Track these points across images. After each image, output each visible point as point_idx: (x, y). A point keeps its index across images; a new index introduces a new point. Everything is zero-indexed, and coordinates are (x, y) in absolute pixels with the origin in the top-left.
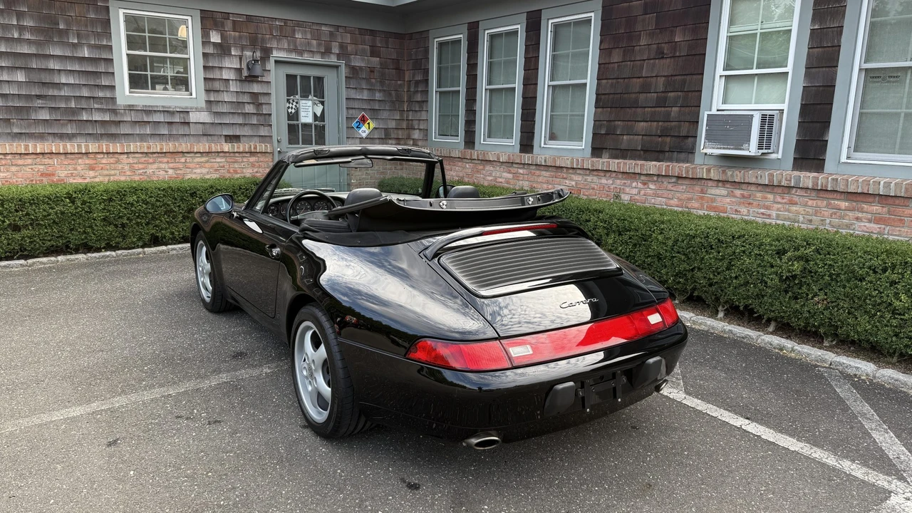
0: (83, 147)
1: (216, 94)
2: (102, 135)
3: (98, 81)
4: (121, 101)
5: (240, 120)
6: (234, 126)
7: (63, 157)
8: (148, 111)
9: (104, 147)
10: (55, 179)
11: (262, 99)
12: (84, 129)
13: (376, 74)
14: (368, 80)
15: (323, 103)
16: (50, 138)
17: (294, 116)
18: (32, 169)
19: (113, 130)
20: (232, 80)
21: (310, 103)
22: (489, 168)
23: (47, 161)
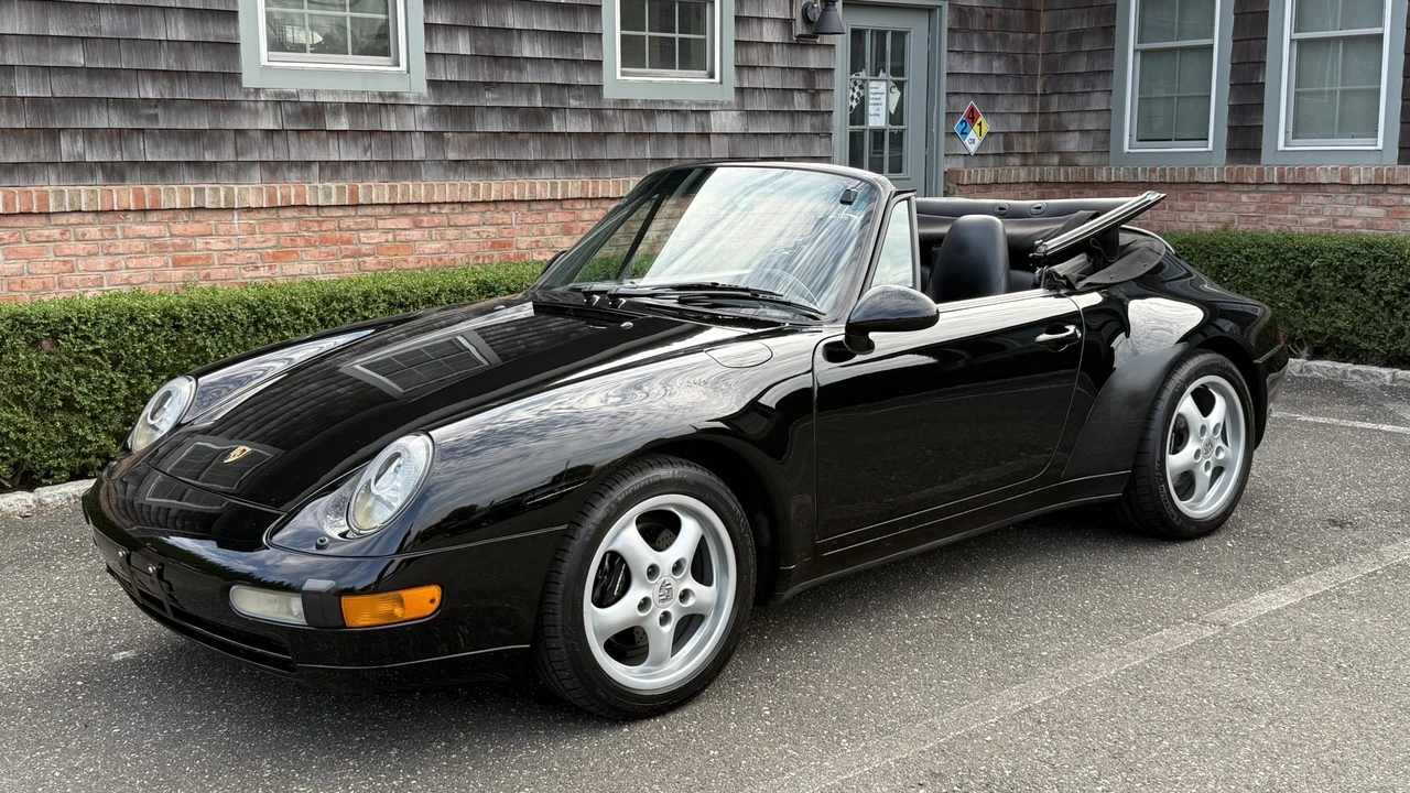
0: (559, 186)
1: (751, 73)
2: (578, 161)
3: (578, 50)
4: (609, 93)
5: (783, 126)
6: (776, 137)
7: (524, 208)
8: (650, 113)
9: (590, 186)
10: (512, 253)
11: (821, 83)
12: (553, 151)
13: (996, 20)
14: (982, 33)
15: (900, 86)
16: (502, 170)
17: (858, 115)
18: (478, 233)
19: (596, 153)
20: (777, 43)
21: (883, 87)
22: (1310, 199)
23: (501, 217)
